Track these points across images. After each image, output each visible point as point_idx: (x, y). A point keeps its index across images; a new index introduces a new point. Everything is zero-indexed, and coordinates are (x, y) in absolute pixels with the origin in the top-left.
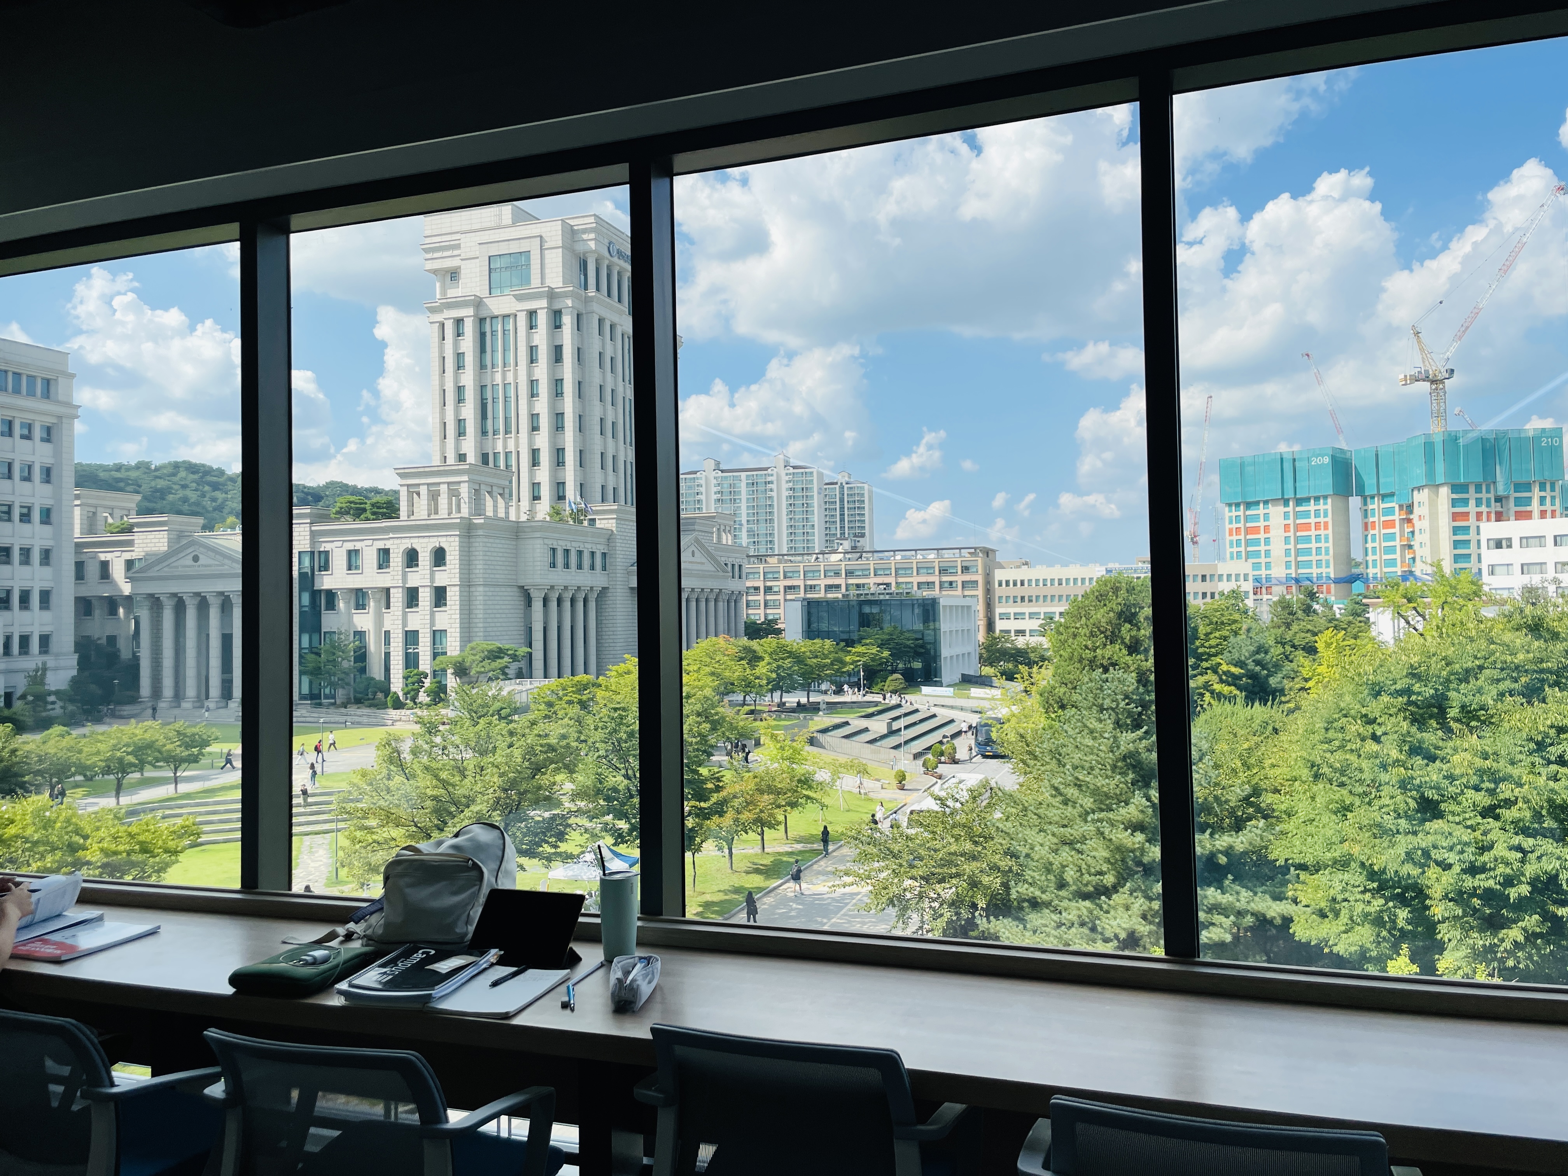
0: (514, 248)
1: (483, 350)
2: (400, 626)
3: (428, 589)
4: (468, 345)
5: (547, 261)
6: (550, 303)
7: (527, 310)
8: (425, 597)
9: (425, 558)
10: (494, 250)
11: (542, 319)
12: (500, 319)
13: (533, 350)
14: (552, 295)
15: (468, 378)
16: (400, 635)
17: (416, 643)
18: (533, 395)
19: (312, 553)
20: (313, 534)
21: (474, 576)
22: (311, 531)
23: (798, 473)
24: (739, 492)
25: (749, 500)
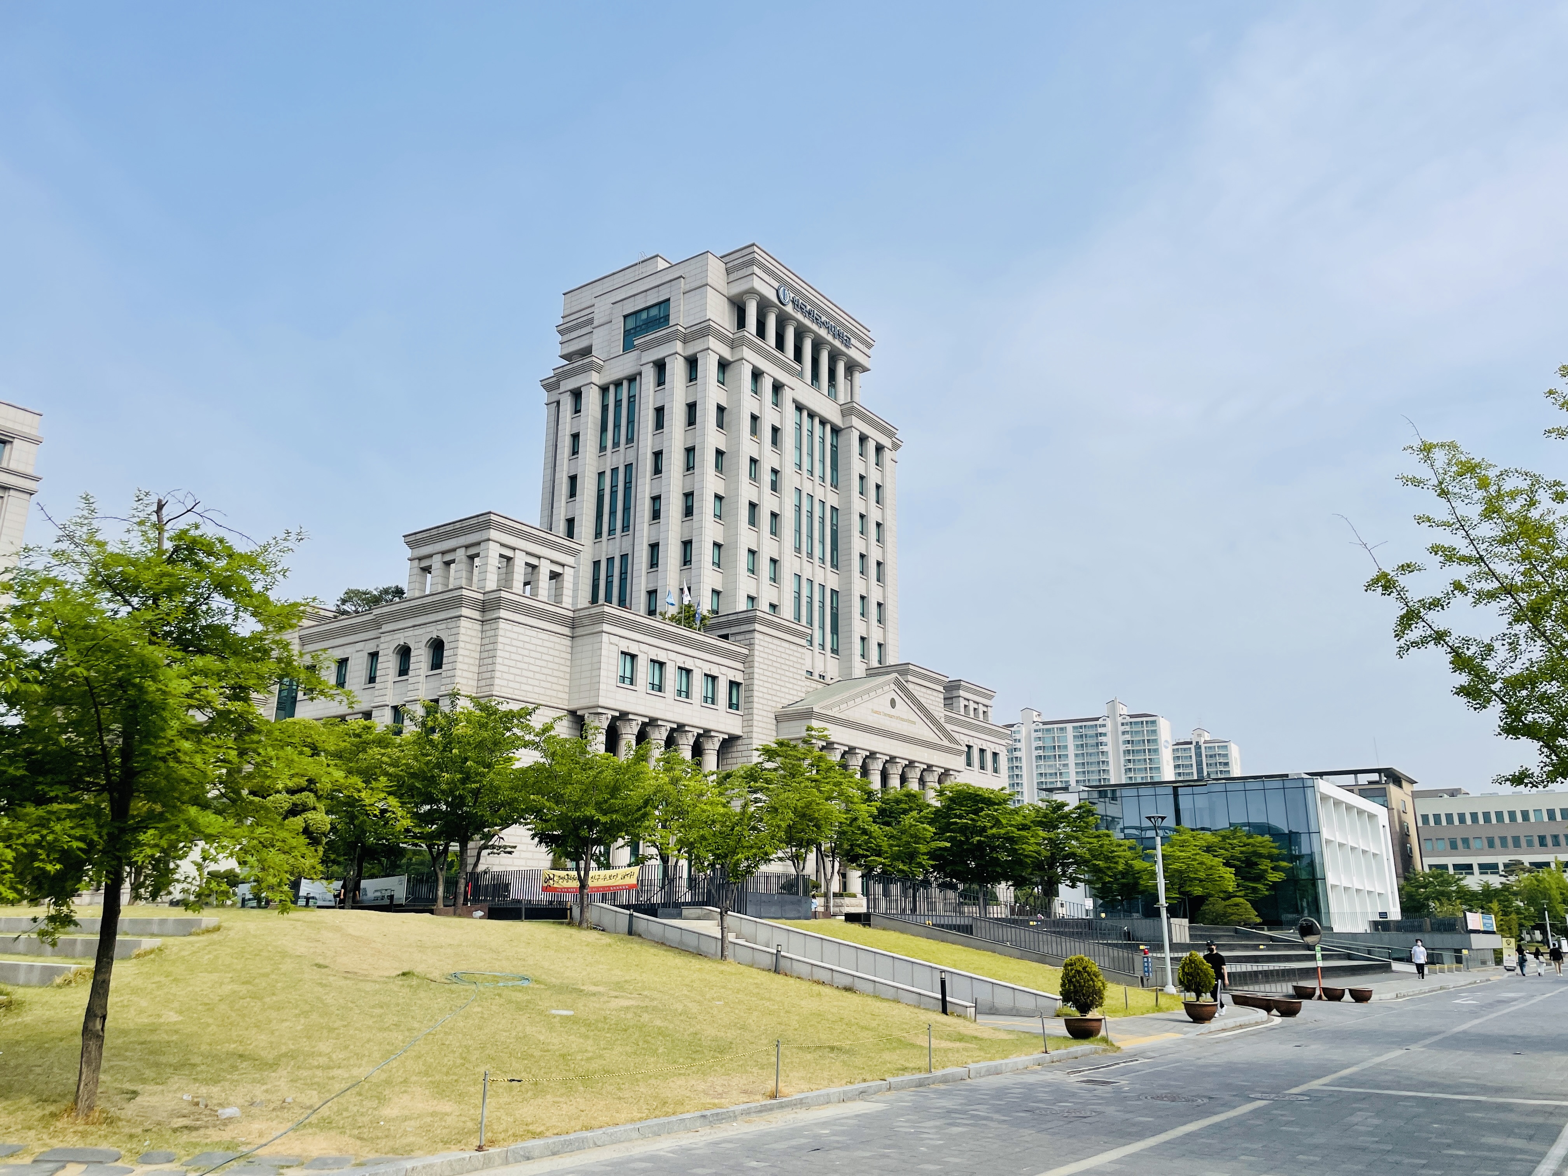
0: (653, 299)
1: (602, 429)
3: (416, 707)
4: (587, 421)
5: (688, 307)
6: (683, 349)
7: (653, 362)
9: (420, 658)
10: (630, 308)
11: (678, 369)
12: (625, 383)
14: (685, 337)
18: (657, 471)
20: (302, 642)
21: (483, 683)
22: (300, 638)
23: (1136, 723)
24: (1066, 747)
25: (1076, 755)
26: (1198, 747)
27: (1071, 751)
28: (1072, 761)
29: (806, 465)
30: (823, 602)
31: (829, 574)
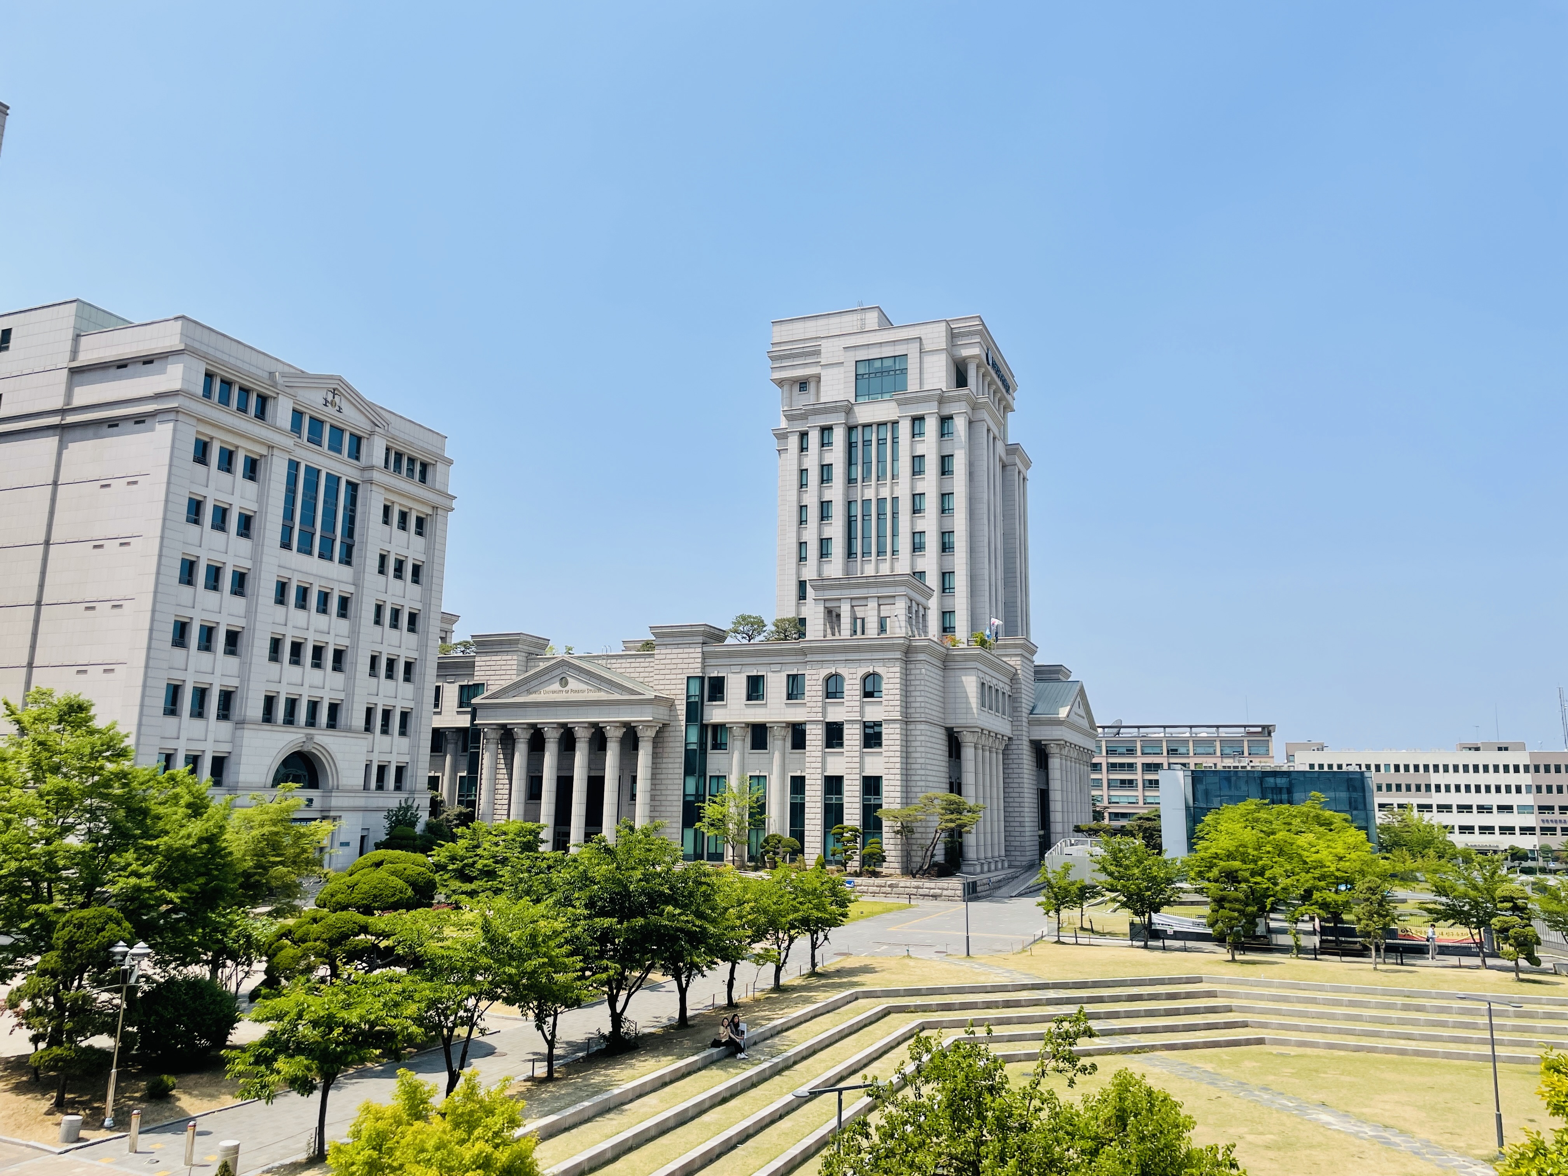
0: (888, 352)
1: (850, 462)
2: (819, 771)
3: (855, 725)
4: (836, 456)
5: (925, 365)
6: (939, 409)
7: (911, 416)
8: (852, 736)
9: (852, 687)
10: (863, 355)
11: (931, 426)
12: (874, 427)
13: (917, 461)
14: (942, 399)
15: (836, 493)
16: (819, 782)
17: (839, 791)
18: (916, 510)
19: (702, 679)
20: (705, 656)
21: (913, 710)
22: (703, 653)
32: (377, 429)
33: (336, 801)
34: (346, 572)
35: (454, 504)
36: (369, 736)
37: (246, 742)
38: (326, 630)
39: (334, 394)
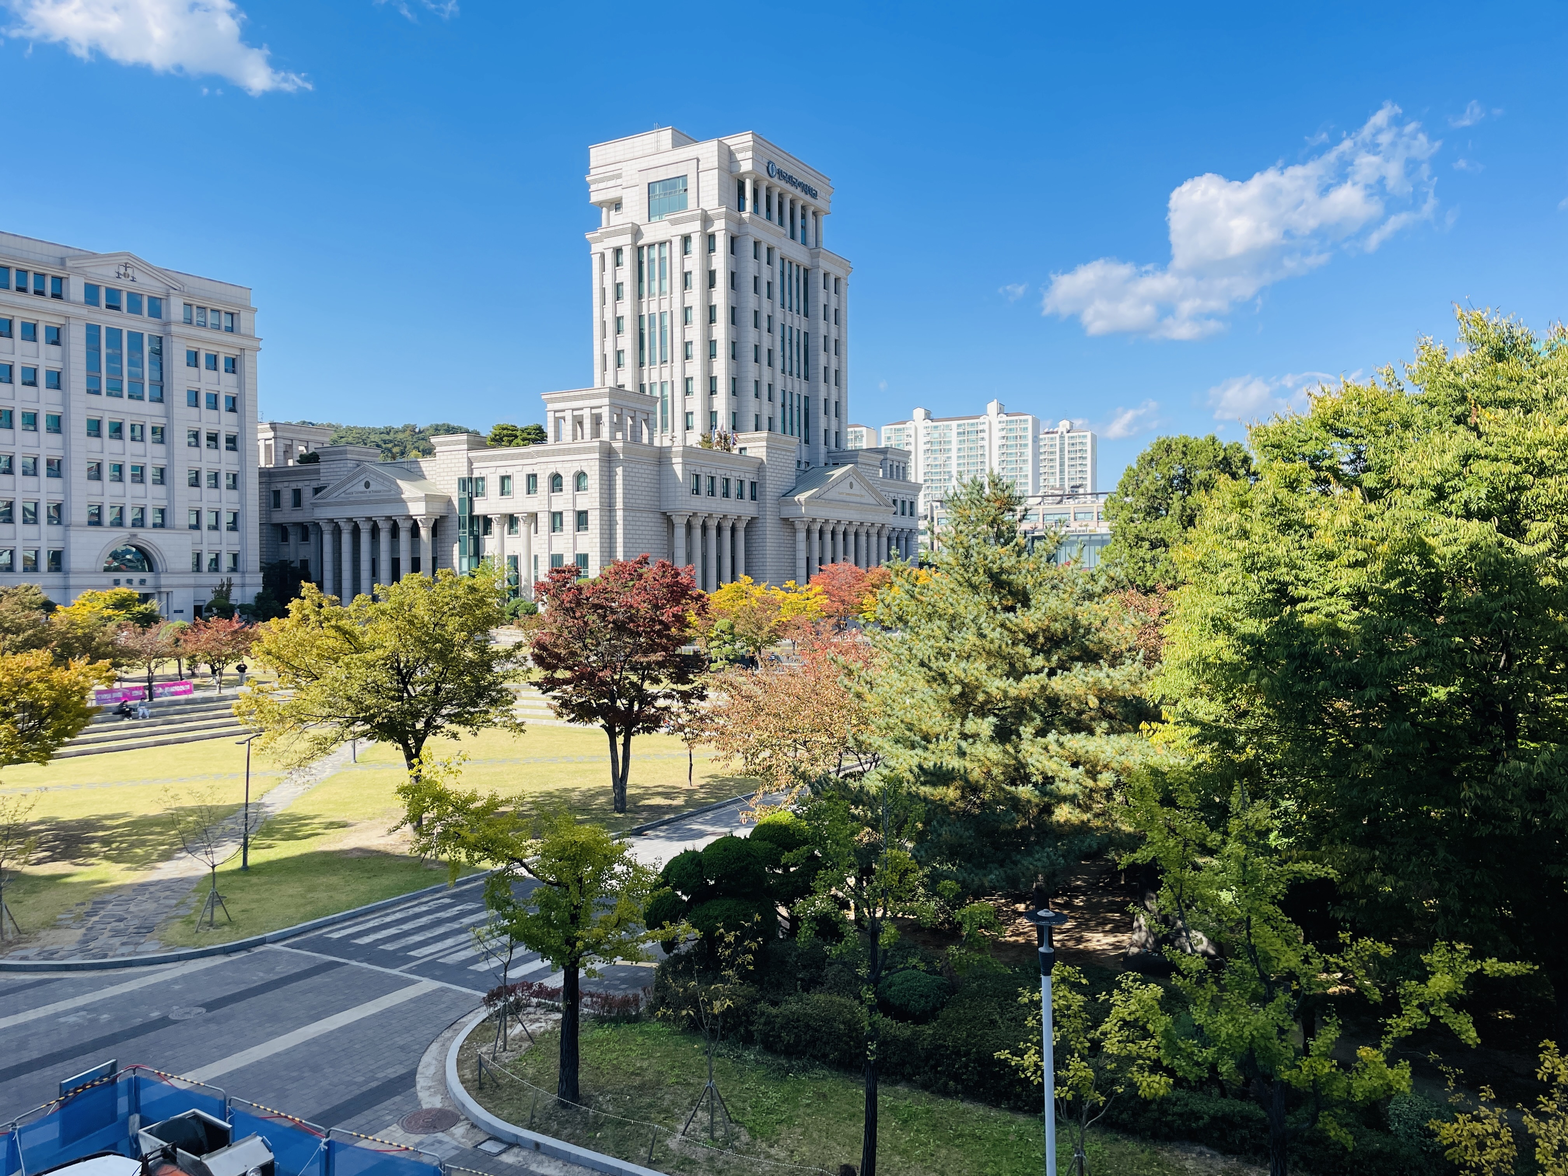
0: (672, 172)
1: (640, 279)
2: (547, 550)
3: (571, 513)
4: (626, 274)
5: (701, 184)
6: (704, 226)
7: (681, 235)
8: (569, 520)
9: (568, 482)
10: (654, 176)
11: (696, 244)
12: (656, 246)
13: (686, 276)
14: (705, 218)
15: (626, 308)
16: (547, 560)
18: (687, 322)
19: (470, 479)
20: (471, 461)
21: (614, 500)
22: (468, 458)
23: (1011, 421)
24: (950, 442)
25: (959, 449)
26: (1062, 437)
27: (954, 446)
28: (954, 454)
29: (787, 305)
30: (799, 407)
31: (803, 385)
32: (172, 291)
33: (164, 580)
34: (158, 408)
35: (261, 344)
36: (196, 533)
37: (72, 540)
38: (142, 453)
39: (126, 267)
